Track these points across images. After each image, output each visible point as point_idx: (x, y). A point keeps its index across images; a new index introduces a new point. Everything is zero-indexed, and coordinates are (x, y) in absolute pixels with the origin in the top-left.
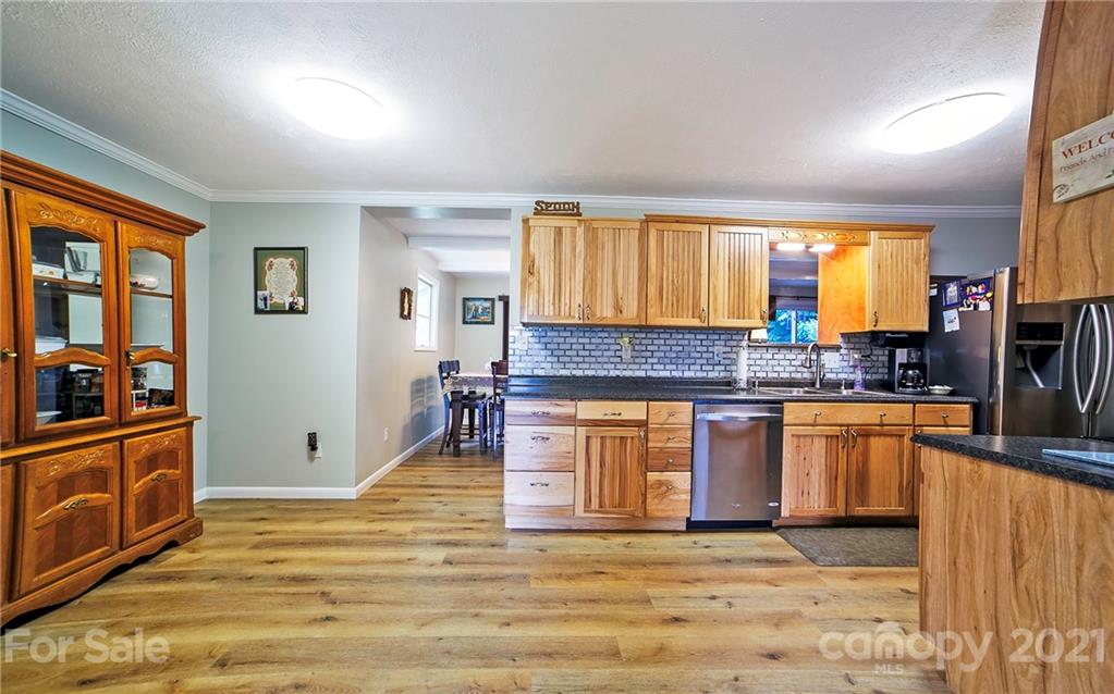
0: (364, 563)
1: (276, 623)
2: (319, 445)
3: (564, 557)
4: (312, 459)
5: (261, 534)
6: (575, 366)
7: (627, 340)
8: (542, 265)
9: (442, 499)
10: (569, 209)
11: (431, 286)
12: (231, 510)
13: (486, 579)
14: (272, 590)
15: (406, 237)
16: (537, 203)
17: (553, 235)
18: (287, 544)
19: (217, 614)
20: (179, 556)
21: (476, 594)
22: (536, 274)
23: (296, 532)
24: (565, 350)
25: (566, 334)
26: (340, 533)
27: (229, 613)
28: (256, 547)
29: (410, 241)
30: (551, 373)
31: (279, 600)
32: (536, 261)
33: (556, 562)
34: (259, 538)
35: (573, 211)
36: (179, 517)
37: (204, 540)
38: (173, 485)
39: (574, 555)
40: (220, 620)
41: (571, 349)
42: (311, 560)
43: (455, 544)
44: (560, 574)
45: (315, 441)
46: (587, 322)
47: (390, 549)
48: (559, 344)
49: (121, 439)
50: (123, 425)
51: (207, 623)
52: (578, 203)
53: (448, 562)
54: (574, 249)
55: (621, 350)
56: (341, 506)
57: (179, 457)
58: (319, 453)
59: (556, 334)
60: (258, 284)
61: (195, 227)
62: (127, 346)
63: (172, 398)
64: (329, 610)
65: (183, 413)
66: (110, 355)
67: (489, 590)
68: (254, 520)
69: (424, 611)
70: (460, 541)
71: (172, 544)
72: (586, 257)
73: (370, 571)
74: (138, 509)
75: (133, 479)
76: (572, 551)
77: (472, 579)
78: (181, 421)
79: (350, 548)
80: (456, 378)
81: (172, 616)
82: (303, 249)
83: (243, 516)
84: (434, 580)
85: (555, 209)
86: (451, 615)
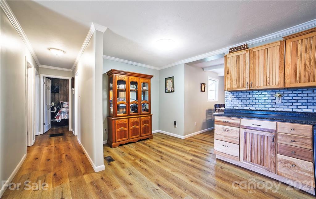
0: (173, 153)
1: (151, 158)
2: (176, 124)
3: (228, 173)
4: (175, 127)
5: (161, 141)
6: (251, 106)
7: (278, 95)
8: (232, 70)
9: (204, 145)
10: (243, 47)
11: (216, 81)
12: (160, 135)
13: (197, 168)
14: (155, 152)
15: (203, 69)
16: (230, 49)
17: (236, 58)
18: (163, 145)
19: (145, 152)
20: (148, 141)
21: (191, 170)
22: (230, 74)
23: (167, 143)
24: (247, 100)
25: (247, 94)
26: (174, 146)
27: (147, 153)
28: (159, 143)
29: (204, 70)
30: (241, 108)
31: (154, 154)
32: (230, 69)
33: (224, 173)
34: (160, 142)
35: (245, 47)
36: (149, 134)
37: (154, 140)
38: (148, 127)
39: (232, 174)
40: (145, 154)
41: (249, 99)
42: (165, 149)
43: (197, 157)
44: (221, 177)
45: (176, 123)
46: (250, 89)
47: (181, 152)
48: (244, 98)
49: (140, 117)
50: (141, 115)
51: (144, 153)
52: (247, 44)
53: (191, 160)
54: (245, 62)
55: (276, 99)
56: (179, 140)
57: (149, 122)
58: (176, 126)
59: (243, 94)
60: (166, 87)
61: (151, 77)
62: (141, 101)
63: (149, 110)
64: (160, 160)
65: (150, 113)
66: (139, 102)
67: (195, 171)
68: (162, 138)
69: (176, 168)
70: (199, 156)
71: (148, 139)
72: (250, 64)
73: (173, 155)
74: (143, 130)
75: (142, 125)
76: (233, 173)
77: (194, 167)
78: (149, 115)
79: (174, 149)
80: (219, 109)
81: (141, 150)
82: (173, 77)
83: (160, 137)
84: (184, 163)
85: (237, 49)
86: (181, 172)
